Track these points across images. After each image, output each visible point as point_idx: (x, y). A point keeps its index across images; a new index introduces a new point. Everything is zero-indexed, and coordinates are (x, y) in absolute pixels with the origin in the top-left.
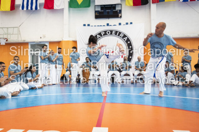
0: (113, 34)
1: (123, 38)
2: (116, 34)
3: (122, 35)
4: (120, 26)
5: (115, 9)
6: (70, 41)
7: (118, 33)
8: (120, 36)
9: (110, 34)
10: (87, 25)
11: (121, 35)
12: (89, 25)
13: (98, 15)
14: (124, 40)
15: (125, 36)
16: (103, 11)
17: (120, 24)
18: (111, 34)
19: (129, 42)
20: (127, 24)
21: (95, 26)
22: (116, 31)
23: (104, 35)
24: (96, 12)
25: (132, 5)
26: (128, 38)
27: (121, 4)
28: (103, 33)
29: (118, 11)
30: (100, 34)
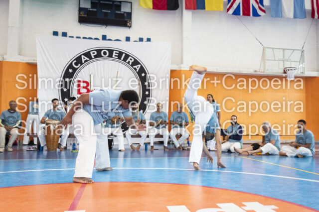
0: (114, 56)
1: (132, 65)
2: (119, 57)
3: (131, 59)
4: (128, 42)
5: (120, 10)
6: (23, 63)
7: (123, 56)
8: (127, 61)
9: (108, 57)
10: (60, 34)
11: (129, 60)
12: (64, 34)
13: (86, 16)
14: (135, 69)
15: (136, 62)
16: (96, 10)
17: (128, 39)
18: (111, 55)
19: (143, 75)
20: (141, 40)
21: (77, 37)
22: (120, 52)
23: (96, 57)
24: (80, 9)
25: (151, 7)
26: (142, 67)
27: (131, 3)
28: (94, 53)
29: (125, 14)
30: (88, 54)
